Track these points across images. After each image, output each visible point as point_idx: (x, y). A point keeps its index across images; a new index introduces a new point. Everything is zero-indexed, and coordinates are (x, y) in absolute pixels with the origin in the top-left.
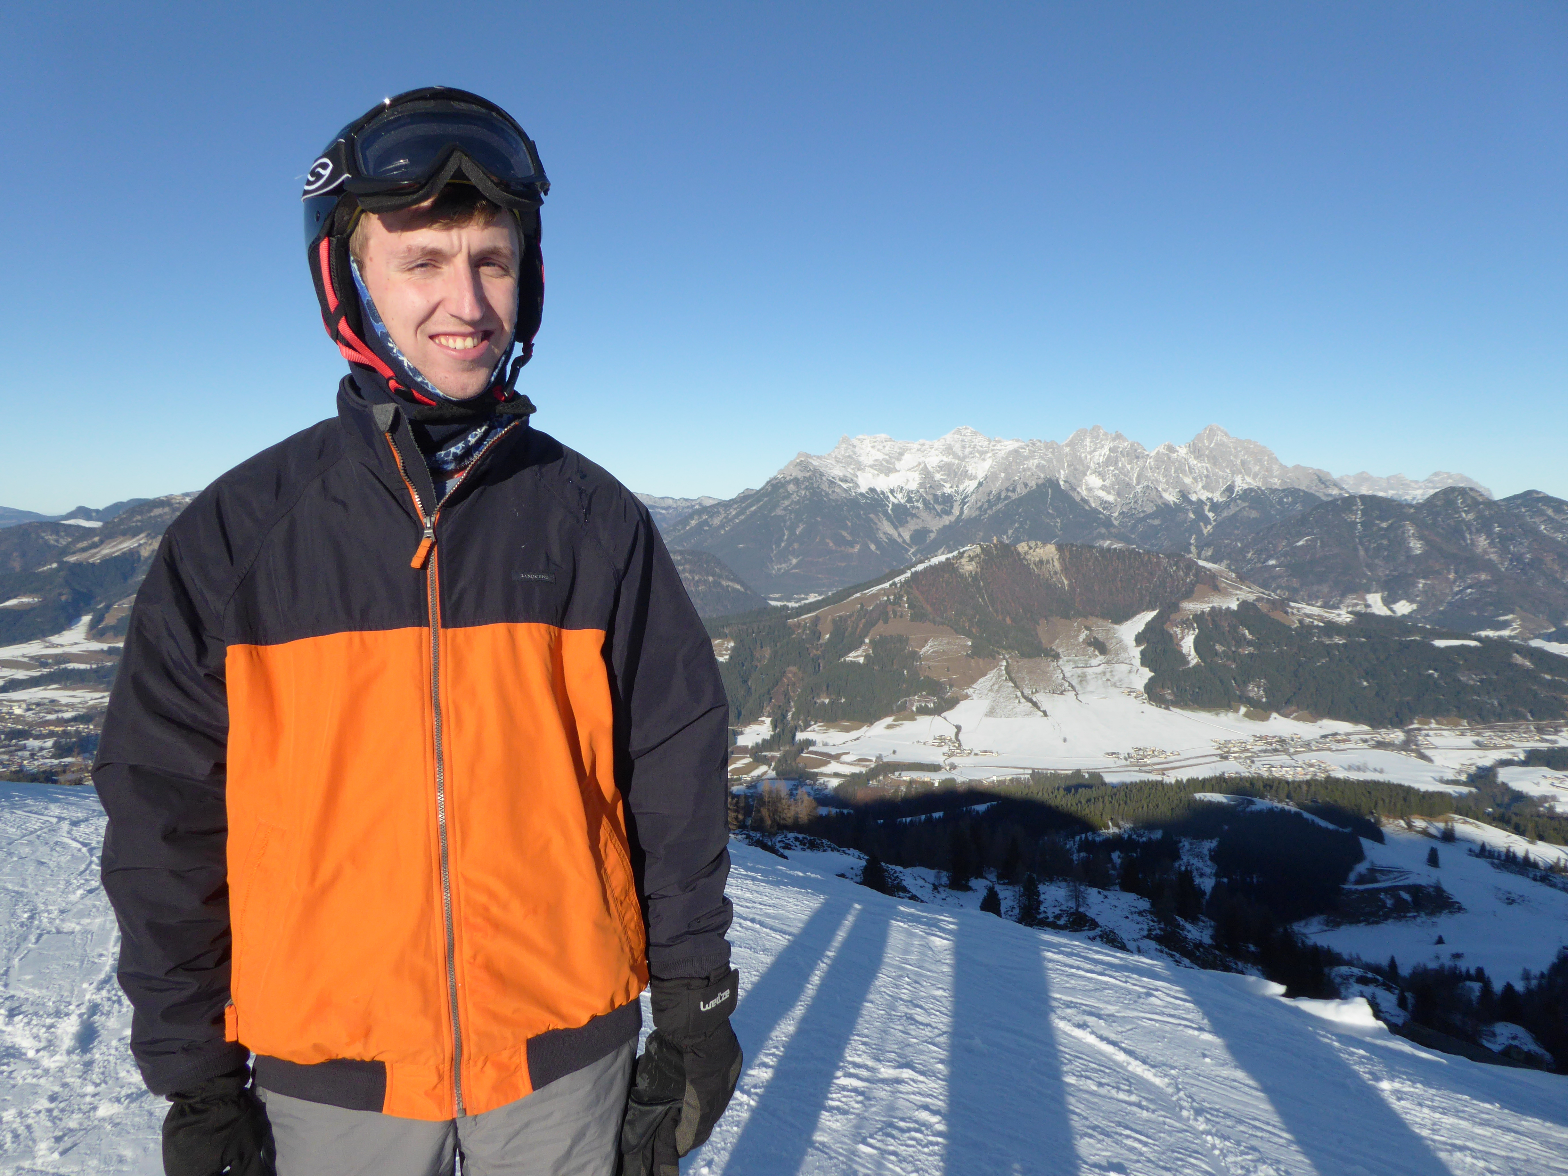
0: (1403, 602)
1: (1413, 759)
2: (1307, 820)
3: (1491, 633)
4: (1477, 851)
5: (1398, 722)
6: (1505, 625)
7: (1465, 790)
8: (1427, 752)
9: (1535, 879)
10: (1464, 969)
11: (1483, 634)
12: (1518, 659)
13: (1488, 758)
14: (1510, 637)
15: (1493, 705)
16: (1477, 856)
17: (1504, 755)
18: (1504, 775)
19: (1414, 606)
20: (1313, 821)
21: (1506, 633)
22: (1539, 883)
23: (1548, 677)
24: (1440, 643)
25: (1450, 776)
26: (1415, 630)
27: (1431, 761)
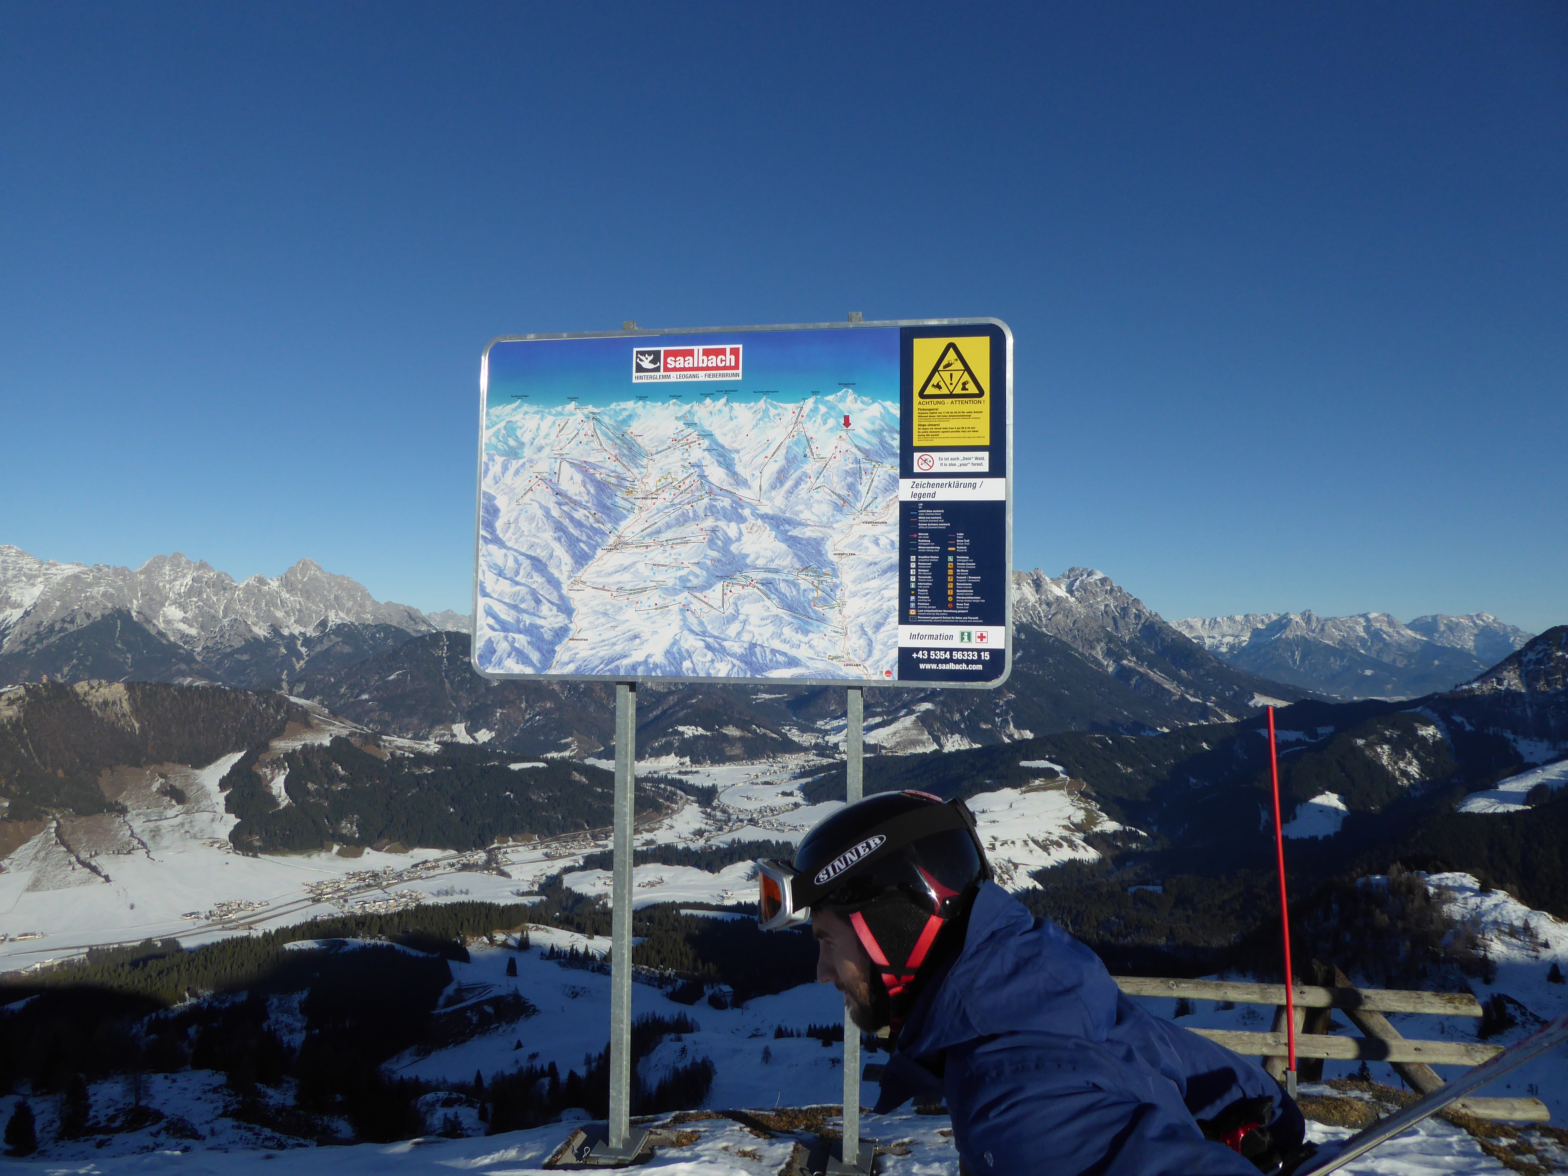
0: (484, 730)
1: (494, 877)
2: (399, 951)
3: (555, 755)
4: (548, 954)
5: (481, 843)
6: (566, 747)
7: (537, 899)
8: (506, 869)
9: (593, 971)
10: (539, 1068)
11: (549, 756)
12: (576, 776)
13: (554, 868)
14: (570, 757)
15: (558, 819)
16: (548, 959)
17: (567, 862)
18: (568, 881)
19: (493, 734)
20: (404, 952)
21: (567, 754)
22: (597, 973)
23: (599, 790)
24: (515, 767)
25: (525, 888)
26: (494, 755)
27: (509, 876)
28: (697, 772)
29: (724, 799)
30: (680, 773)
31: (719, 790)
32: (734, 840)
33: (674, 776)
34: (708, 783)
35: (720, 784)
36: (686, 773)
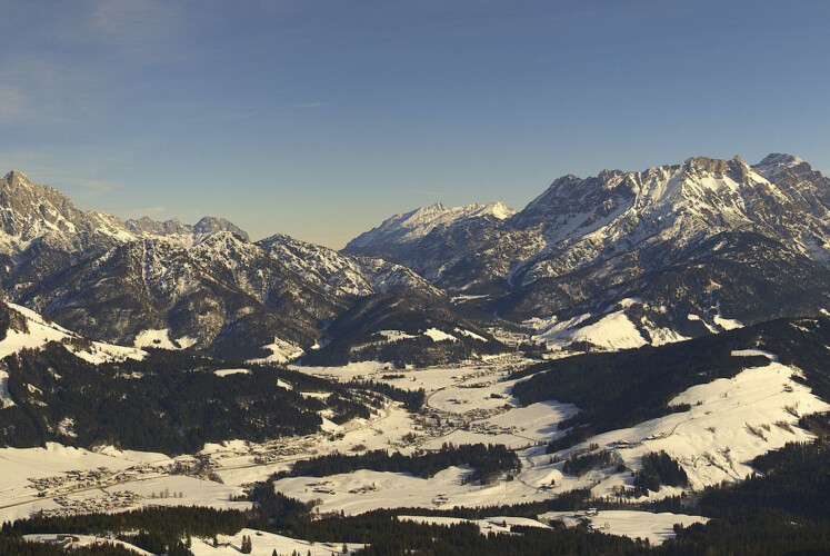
0: (186, 337)
1: (207, 482)
5: (193, 447)
6: (268, 353)
7: (249, 505)
8: (220, 474)
11: (253, 362)
12: (280, 384)
13: (265, 473)
14: (273, 363)
17: (276, 469)
18: (280, 486)
19: (196, 340)
21: (269, 360)
23: (305, 396)
24: (221, 373)
25: (240, 492)
26: (199, 362)
27: (221, 482)
28: (402, 377)
29: (433, 403)
30: (385, 377)
31: (427, 394)
32: (445, 445)
33: (380, 381)
34: (414, 388)
35: (427, 388)
36: (392, 377)
